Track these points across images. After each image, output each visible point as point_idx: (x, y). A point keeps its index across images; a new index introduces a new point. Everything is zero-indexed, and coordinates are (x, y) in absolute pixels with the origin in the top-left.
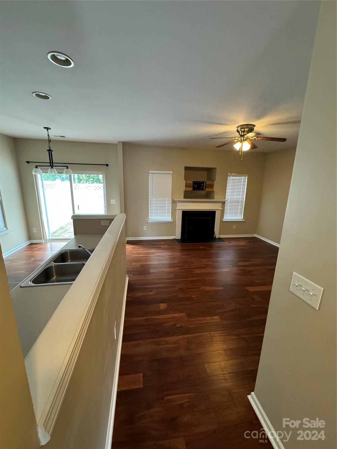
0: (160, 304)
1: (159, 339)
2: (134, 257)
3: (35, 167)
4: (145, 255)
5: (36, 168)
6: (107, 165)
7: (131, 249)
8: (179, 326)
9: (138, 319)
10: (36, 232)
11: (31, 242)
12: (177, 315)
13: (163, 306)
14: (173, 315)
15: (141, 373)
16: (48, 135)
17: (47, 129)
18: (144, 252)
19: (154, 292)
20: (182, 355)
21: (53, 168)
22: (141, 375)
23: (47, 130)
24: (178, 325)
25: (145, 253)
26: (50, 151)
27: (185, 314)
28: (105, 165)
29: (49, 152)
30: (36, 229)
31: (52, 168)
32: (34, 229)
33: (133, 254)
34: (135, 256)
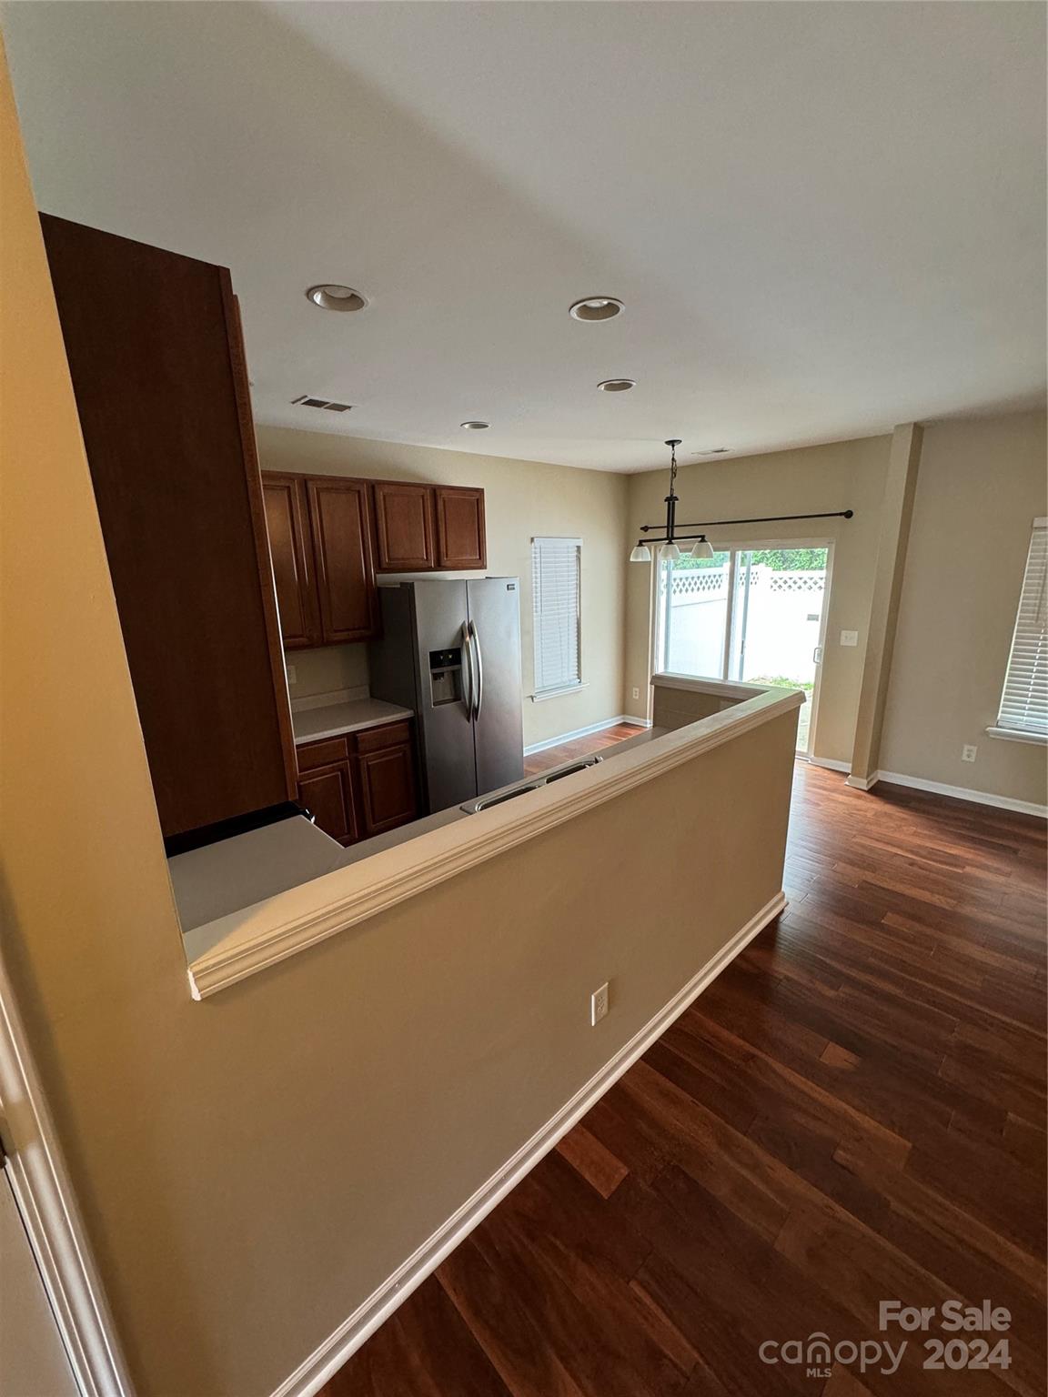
0: (831, 1044)
1: (740, 1136)
2: (863, 846)
3: (638, 543)
4: (910, 856)
5: (639, 546)
6: (849, 514)
7: (869, 815)
8: (839, 1160)
9: (725, 1034)
10: (637, 697)
11: (623, 719)
12: (867, 1123)
13: (836, 1056)
14: (852, 1111)
15: (626, 1163)
16: (673, 459)
17: (672, 443)
18: (918, 841)
19: (842, 995)
20: (777, 1247)
21: (672, 543)
22: (625, 1171)
23: (673, 446)
24: (840, 1155)
25: (920, 846)
26: (671, 500)
27: (909, 1145)
28: (841, 514)
29: (669, 504)
30: (637, 689)
31: (670, 543)
32: (634, 689)
33: (865, 833)
34: (868, 842)
